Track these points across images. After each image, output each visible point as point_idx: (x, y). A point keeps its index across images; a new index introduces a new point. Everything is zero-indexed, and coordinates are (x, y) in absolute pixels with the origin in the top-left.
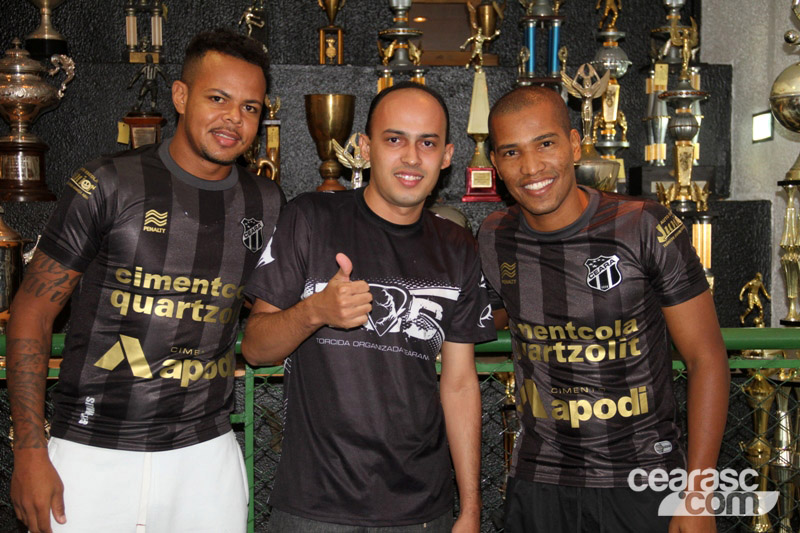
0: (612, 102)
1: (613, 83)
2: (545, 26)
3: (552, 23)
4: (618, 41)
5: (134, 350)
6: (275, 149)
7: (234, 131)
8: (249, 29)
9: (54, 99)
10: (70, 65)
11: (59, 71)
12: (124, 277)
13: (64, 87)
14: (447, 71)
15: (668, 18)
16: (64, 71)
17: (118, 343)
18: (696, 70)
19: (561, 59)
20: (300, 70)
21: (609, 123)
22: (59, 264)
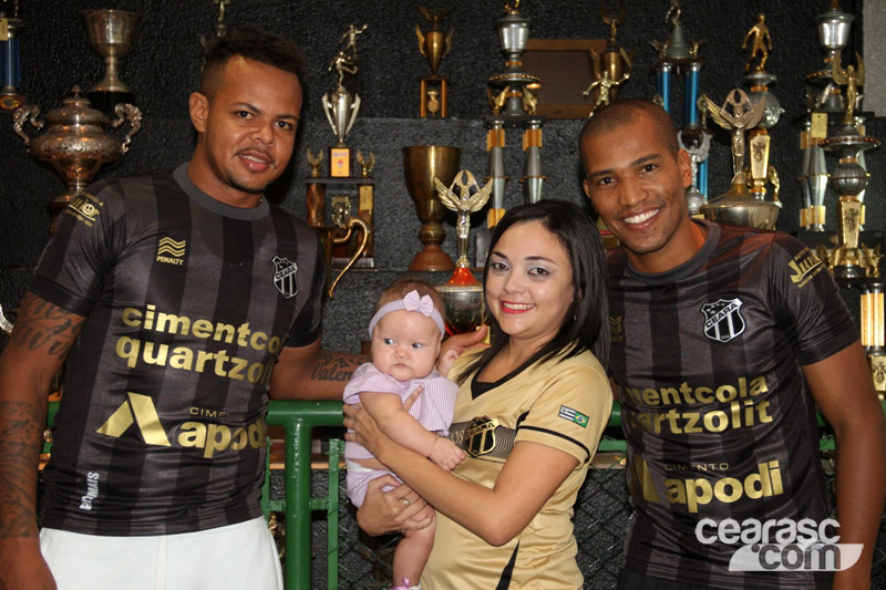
0: (761, 157)
1: (762, 134)
2: (681, 71)
3: (690, 67)
4: (768, 86)
5: (146, 411)
6: (367, 211)
7: (265, 152)
8: (340, 76)
9: (117, 153)
10: (136, 115)
11: (123, 123)
12: (132, 318)
13: (129, 141)
14: (566, 125)
15: (826, 61)
16: (129, 122)
17: (126, 403)
18: (861, 121)
19: (700, 108)
20: (398, 124)
21: (759, 179)
22: (57, 308)
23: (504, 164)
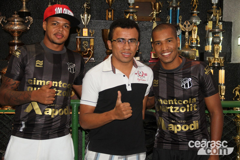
0: (195, 33)
1: (195, 27)
3: (177, 8)
4: (197, 14)
6: (92, 46)
8: (85, 9)
10: (31, 19)
11: (28, 21)
12: (30, 82)
13: (29, 26)
14: (145, 23)
15: (213, 7)
17: (31, 104)
18: (221, 23)
19: (180, 19)
20: (100, 22)
21: (194, 39)
22: (12, 79)
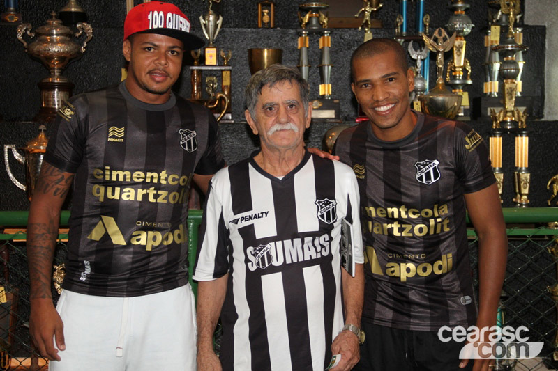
0: (460, 54)
1: (461, 39)
2: (414, 1)
4: (464, 10)
5: (112, 225)
6: (227, 86)
8: (209, 4)
9: (78, 52)
10: (89, 29)
11: (82, 34)
12: (98, 175)
13: (85, 45)
14: (345, 32)
16: (85, 33)
17: (101, 222)
18: (520, 30)
19: (425, 23)
20: (245, 32)
21: (458, 67)
22: (57, 169)
23: (308, 56)
